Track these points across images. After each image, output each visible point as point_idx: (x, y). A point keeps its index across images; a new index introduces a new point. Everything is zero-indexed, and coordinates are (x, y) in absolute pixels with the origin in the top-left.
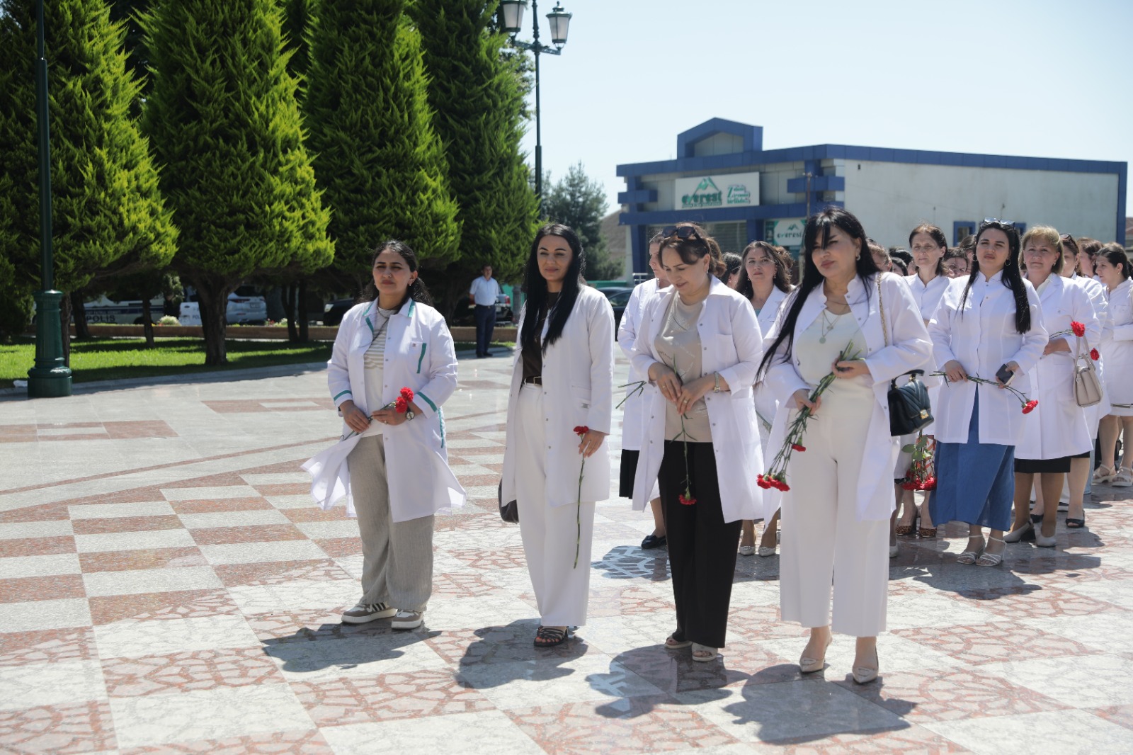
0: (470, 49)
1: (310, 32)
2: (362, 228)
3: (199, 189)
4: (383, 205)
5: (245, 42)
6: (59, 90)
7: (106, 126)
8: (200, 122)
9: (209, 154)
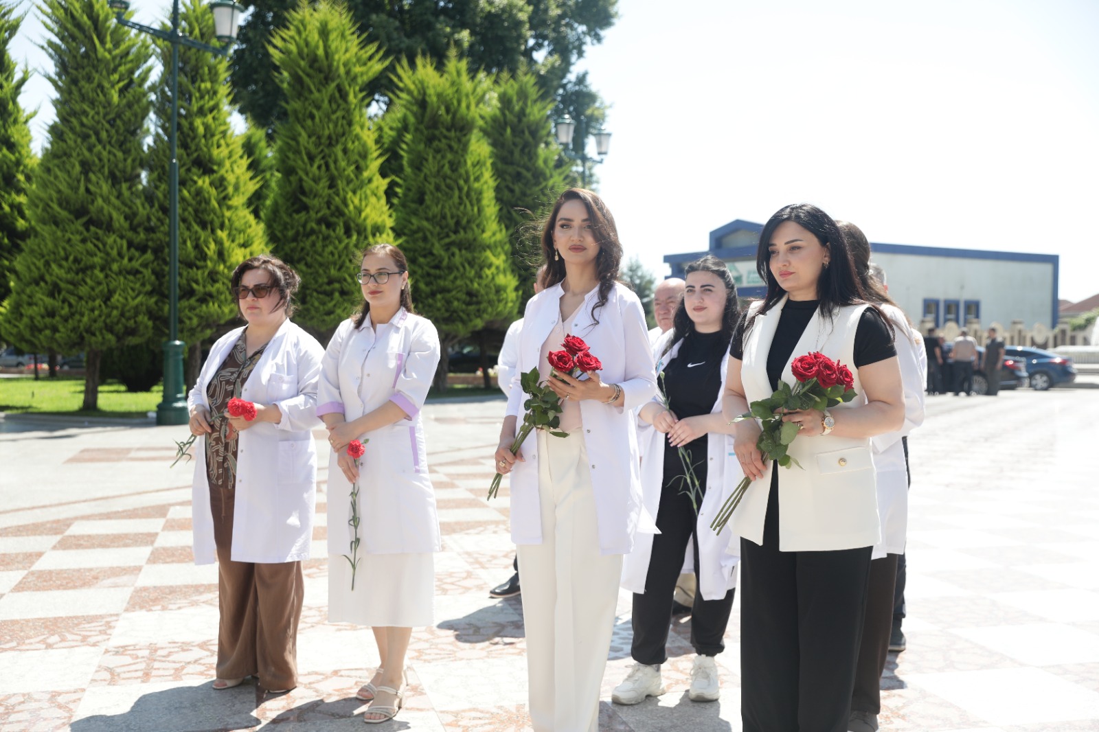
0: (530, 159)
1: (404, 146)
2: (439, 296)
3: (307, 265)
4: (456, 278)
5: (345, 151)
6: (191, 186)
7: (227, 214)
8: (308, 212)
9: (313, 238)
